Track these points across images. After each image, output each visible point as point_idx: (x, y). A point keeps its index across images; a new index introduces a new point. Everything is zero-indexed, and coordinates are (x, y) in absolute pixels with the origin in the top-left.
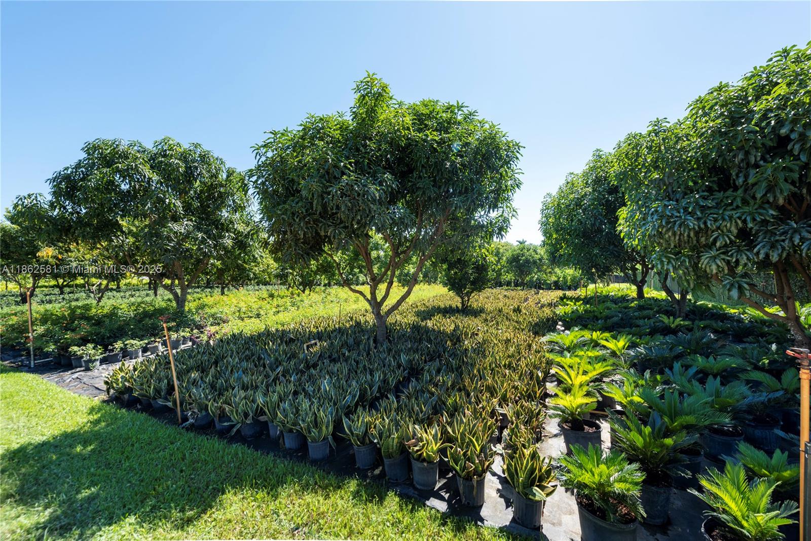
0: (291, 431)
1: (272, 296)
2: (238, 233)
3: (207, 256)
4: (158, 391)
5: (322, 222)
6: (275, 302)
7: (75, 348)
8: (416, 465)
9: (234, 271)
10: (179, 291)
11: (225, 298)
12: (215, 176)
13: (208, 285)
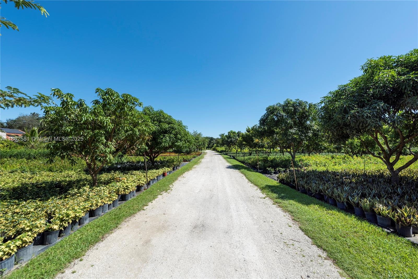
0: (331, 198)
1: (333, 158)
2: (314, 130)
3: (302, 140)
4: (291, 181)
5: (344, 128)
6: (334, 160)
7: (268, 168)
8: (378, 216)
9: (314, 145)
10: (293, 154)
11: (310, 157)
12: (304, 108)
13: (303, 152)
